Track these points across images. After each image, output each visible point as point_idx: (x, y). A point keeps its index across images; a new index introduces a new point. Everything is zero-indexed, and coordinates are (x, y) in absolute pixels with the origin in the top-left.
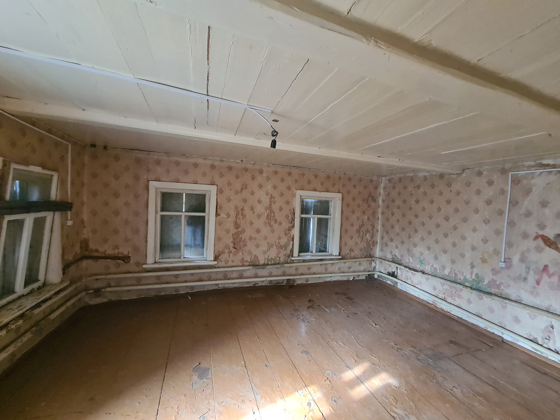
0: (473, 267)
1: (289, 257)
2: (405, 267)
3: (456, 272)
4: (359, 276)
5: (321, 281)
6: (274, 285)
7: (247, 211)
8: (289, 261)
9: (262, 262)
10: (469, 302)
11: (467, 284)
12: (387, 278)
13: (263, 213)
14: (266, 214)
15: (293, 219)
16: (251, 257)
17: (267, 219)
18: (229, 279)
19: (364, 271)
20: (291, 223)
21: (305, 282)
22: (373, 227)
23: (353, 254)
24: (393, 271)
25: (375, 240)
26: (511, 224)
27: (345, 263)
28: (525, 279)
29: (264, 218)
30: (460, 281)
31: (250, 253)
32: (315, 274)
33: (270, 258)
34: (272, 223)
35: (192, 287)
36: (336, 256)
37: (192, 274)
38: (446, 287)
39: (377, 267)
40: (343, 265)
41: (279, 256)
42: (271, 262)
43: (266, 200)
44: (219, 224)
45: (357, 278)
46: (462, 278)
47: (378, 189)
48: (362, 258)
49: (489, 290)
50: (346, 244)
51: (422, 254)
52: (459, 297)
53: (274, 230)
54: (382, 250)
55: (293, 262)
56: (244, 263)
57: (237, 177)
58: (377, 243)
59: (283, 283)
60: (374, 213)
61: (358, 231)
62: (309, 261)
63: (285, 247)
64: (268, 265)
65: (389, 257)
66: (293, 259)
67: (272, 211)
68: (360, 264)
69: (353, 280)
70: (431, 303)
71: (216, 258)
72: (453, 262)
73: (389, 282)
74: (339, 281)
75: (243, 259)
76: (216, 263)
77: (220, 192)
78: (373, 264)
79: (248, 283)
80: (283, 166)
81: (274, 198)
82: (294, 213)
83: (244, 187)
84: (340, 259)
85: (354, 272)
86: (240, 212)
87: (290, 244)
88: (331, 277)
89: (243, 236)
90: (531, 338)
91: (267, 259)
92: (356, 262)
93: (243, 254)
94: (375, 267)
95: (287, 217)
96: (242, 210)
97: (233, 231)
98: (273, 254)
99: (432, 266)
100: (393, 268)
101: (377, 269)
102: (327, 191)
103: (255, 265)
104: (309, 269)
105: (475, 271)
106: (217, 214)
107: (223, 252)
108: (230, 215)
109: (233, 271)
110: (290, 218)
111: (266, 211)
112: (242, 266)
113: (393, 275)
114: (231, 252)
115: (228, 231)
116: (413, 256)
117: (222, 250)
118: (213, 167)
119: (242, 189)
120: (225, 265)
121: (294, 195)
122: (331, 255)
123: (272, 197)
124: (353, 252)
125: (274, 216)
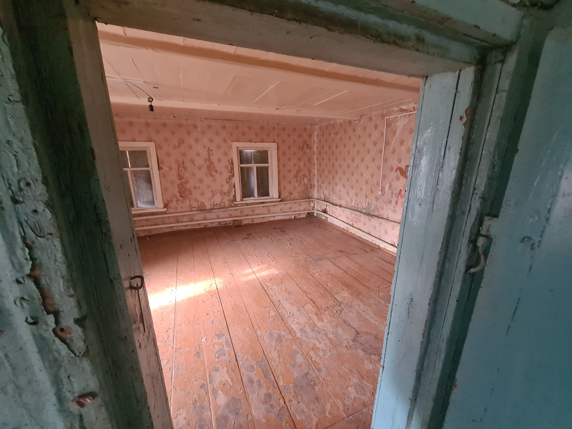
0: (366, 197)
1: (232, 202)
2: (331, 203)
3: (358, 203)
4: (299, 214)
5: (265, 220)
6: (223, 225)
7: (188, 164)
8: (233, 205)
9: (208, 207)
10: (365, 224)
11: (364, 211)
12: (322, 215)
13: (203, 165)
14: (206, 166)
15: (232, 169)
16: (198, 203)
17: (208, 169)
18: (182, 222)
19: (304, 210)
20: (231, 172)
21: (251, 222)
22: (310, 172)
23: (292, 197)
24: (325, 208)
25: (313, 184)
26: (385, 160)
27: (286, 204)
28: (391, 202)
29: (204, 169)
30: (360, 209)
31: (196, 200)
32: (258, 215)
33: (215, 203)
34: (213, 173)
35: (149, 230)
36: (276, 199)
37: (147, 220)
38: (353, 215)
39: (315, 207)
40: (284, 206)
41: (223, 201)
42: (217, 207)
43: (204, 154)
44: (162, 176)
45: (298, 217)
46: (361, 206)
47: (312, 137)
48: (301, 199)
49: (374, 213)
50: (285, 188)
51: (340, 191)
52: (360, 221)
53: (216, 180)
54: (318, 192)
55: (237, 205)
56: (193, 209)
57: (173, 133)
58: (314, 186)
59: (230, 223)
60: (310, 160)
61: (296, 176)
62: (252, 204)
63: (228, 193)
64: (214, 209)
65: (322, 197)
66: (236, 203)
67: (211, 163)
68: (300, 205)
69: (294, 218)
70: (346, 229)
71: (166, 206)
72: (357, 195)
73: (323, 218)
74: (282, 220)
75: (190, 205)
76: (166, 209)
77: (158, 148)
78: (312, 204)
79: (199, 224)
80: (217, 120)
81: (211, 150)
82: (232, 164)
83: (181, 142)
84: (280, 201)
85: (295, 211)
86: (181, 165)
87: (232, 191)
88: (274, 216)
89: (188, 186)
90: (392, 243)
91: (213, 204)
92: (296, 203)
93: (190, 201)
94: (314, 207)
95: (226, 167)
96: (183, 163)
97: (177, 182)
98: (218, 199)
99: (346, 200)
100: (324, 205)
101: (316, 208)
102: (263, 142)
103: (202, 209)
104: (253, 211)
105: (368, 200)
106: (159, 168)
107: (172, 201)
108: (172, 168)
109: (184, 215)
110: (229, 168)
111: (206, 163)
112: (191, 211)
113: (325, 211)
114: (179, 200)
115: (173, 182)
116: (335, 193)
117: (170, 199)
118: (147, 125)
119: (180, 143)
120: (175, 211)
121: (230, 147)
122: (272, 198)
123: (209, 150)
124: (293, 195)
125: (214, 167)
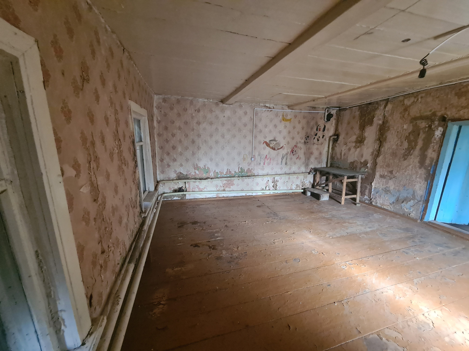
1: (140, 215)
2: (193, 179)
3: (230, 170)
10: (238, 185)
11: (236, 175)
12: (173, 195)
13: (114, 148)
14: (116, 150)
16: (120, 248)
17: (118, 158)
24: (181, 187)
26: (255, 137)
28: (260, 164)
30: (232, 175)
31: (118, 242)
38: (224, 182)
42: (133, 236)
46: (234, 173)
47: (153, 107)
49: (247, 175)
52: (233, 184)
65: (173, 176)
66: (143, 215)
67: (119, 142)
72: (228, 164)
73: (175, 198)
82: (133, 143)
90: (261, 189)
91: (130, 235)
99: (215, 171)
100: (180, 184)
102: (141, 106)
105: (240, 166)
108: (79, 166)
111: (115, 143)
113: (180, 190)
115: (87, 217)
116: (198, 169)
121: (129, 110)
122: (151, 192)
123: (116, 109)
